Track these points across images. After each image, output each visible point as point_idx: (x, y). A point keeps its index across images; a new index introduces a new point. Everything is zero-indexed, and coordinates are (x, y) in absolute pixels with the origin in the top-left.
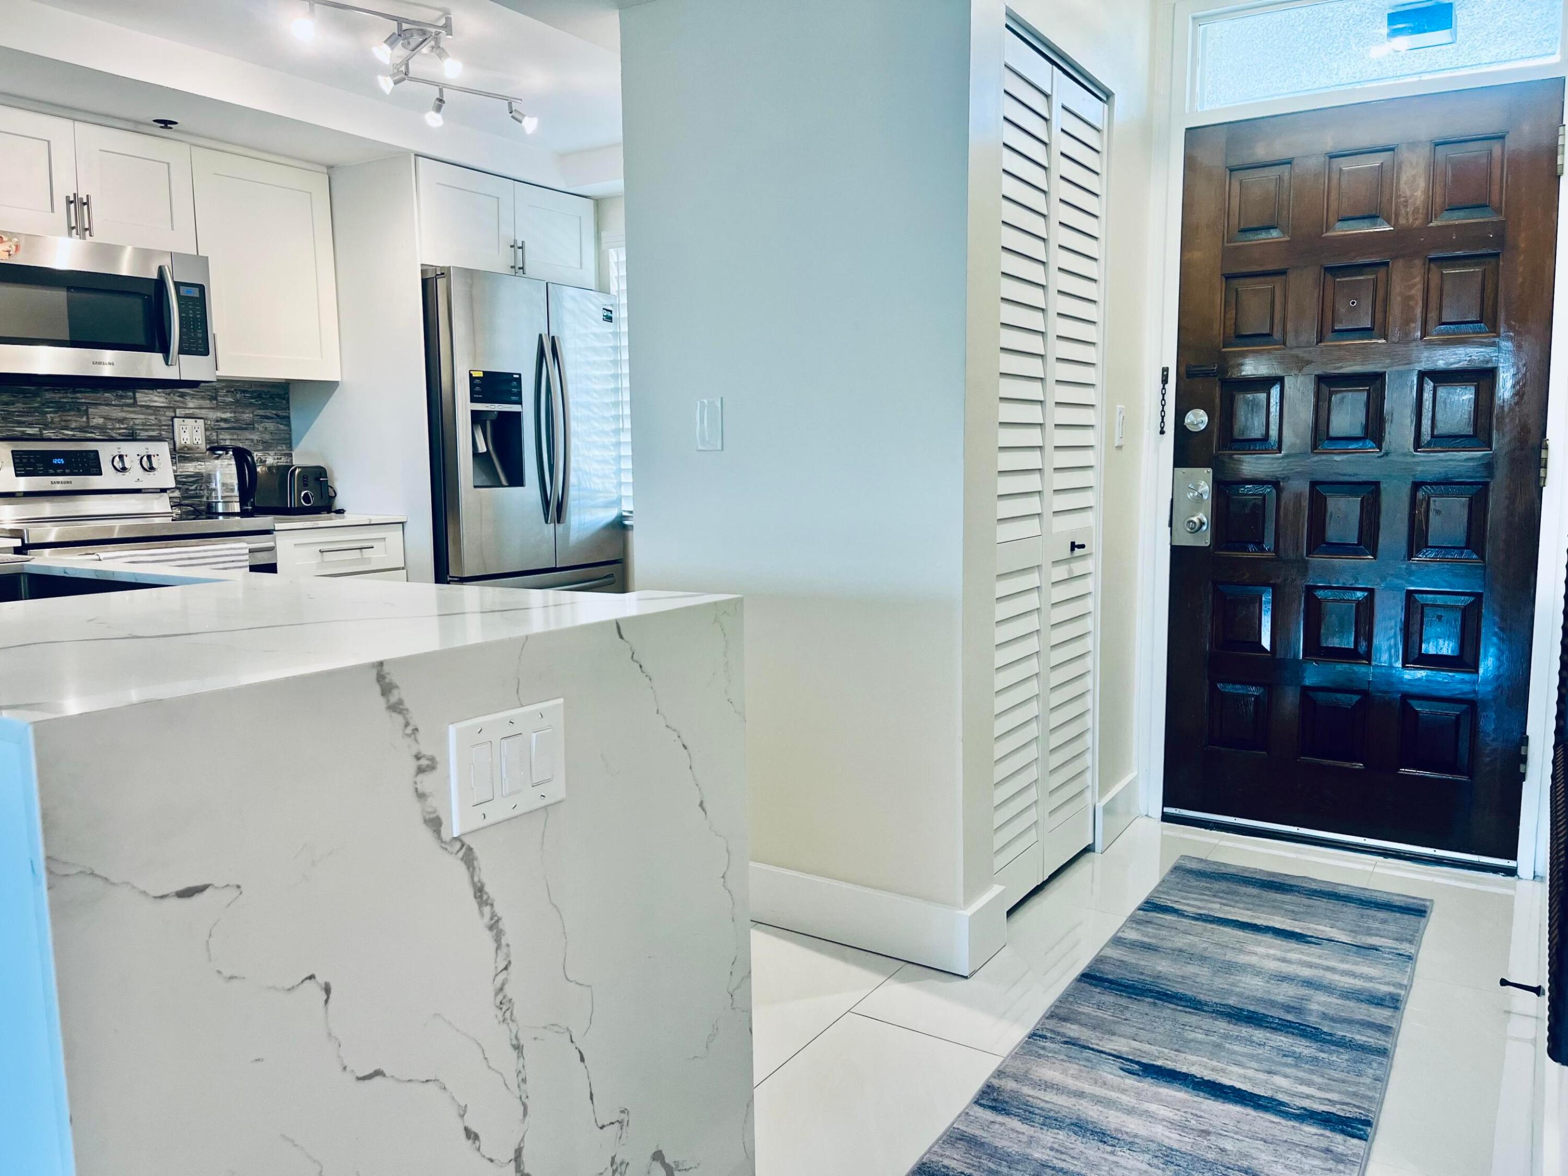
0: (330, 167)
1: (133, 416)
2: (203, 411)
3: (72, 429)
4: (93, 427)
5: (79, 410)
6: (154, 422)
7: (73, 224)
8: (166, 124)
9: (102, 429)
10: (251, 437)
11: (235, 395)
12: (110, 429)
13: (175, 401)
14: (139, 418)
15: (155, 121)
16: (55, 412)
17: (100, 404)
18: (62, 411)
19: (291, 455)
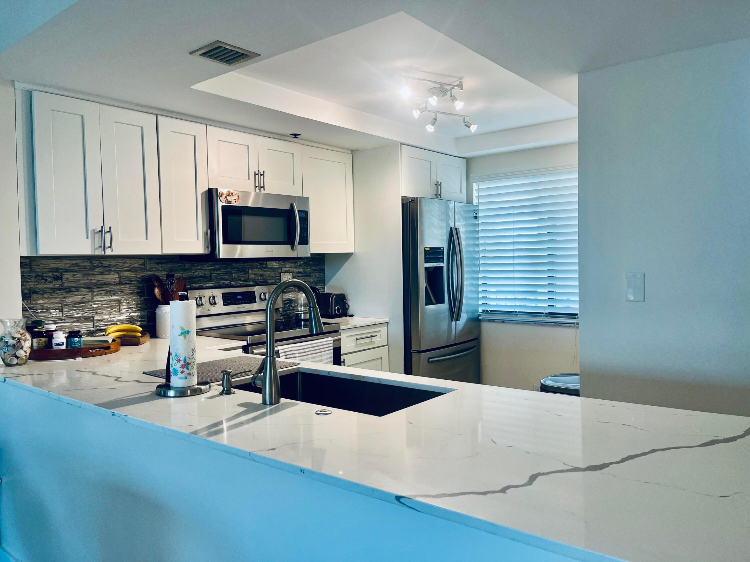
0: (353, 151)
1: (266, 273)
2: (292, 269)
3: (242, 281)
4: (250, 279)
5: (245, 271)
6: (273, 275)
7: (257, 185)
8: (295, 135)
9: (254, 280)
10: (309, 280)
11: (304, 261)
12: (257, 280)
13: (282, 265)
14: (267, 273)
15: (291, 134)
16: (236, 273)
17: (253, 268)
18: (239, 272)
19: (324, 288)
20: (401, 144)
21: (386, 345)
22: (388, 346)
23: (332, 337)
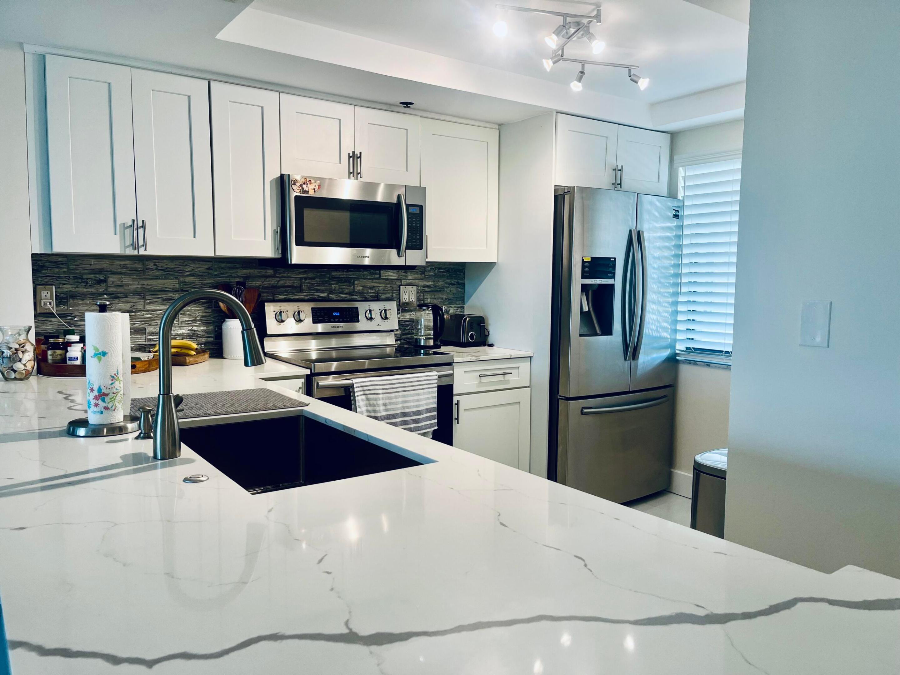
0: (500, 125)
1: (378, 285)
2: (417, 281)
3: (345, 294)
4: (356, 292)
5: (349, 282)
6: (389, 289)
7: (351, 171)
8: (407, 104)
9: (361, 293)
10: (442, 297)
11: (435, 271)
12: (366, 293)
13: (402, 276)
14: (381, 286)
15: (401, 103)
16: (336, 284)
17: (361, 278)
18: (341, 283)
19: (464, 307)
20: (556, 112)
21: (529, 387)
22: (530, 388)
23: (438, 372)
